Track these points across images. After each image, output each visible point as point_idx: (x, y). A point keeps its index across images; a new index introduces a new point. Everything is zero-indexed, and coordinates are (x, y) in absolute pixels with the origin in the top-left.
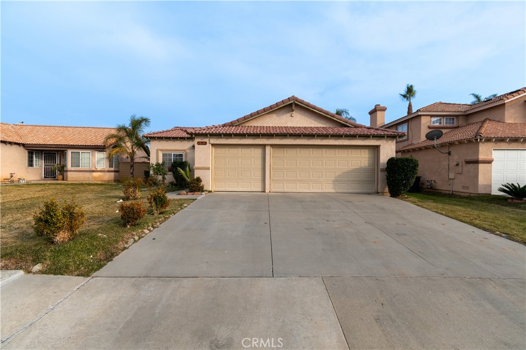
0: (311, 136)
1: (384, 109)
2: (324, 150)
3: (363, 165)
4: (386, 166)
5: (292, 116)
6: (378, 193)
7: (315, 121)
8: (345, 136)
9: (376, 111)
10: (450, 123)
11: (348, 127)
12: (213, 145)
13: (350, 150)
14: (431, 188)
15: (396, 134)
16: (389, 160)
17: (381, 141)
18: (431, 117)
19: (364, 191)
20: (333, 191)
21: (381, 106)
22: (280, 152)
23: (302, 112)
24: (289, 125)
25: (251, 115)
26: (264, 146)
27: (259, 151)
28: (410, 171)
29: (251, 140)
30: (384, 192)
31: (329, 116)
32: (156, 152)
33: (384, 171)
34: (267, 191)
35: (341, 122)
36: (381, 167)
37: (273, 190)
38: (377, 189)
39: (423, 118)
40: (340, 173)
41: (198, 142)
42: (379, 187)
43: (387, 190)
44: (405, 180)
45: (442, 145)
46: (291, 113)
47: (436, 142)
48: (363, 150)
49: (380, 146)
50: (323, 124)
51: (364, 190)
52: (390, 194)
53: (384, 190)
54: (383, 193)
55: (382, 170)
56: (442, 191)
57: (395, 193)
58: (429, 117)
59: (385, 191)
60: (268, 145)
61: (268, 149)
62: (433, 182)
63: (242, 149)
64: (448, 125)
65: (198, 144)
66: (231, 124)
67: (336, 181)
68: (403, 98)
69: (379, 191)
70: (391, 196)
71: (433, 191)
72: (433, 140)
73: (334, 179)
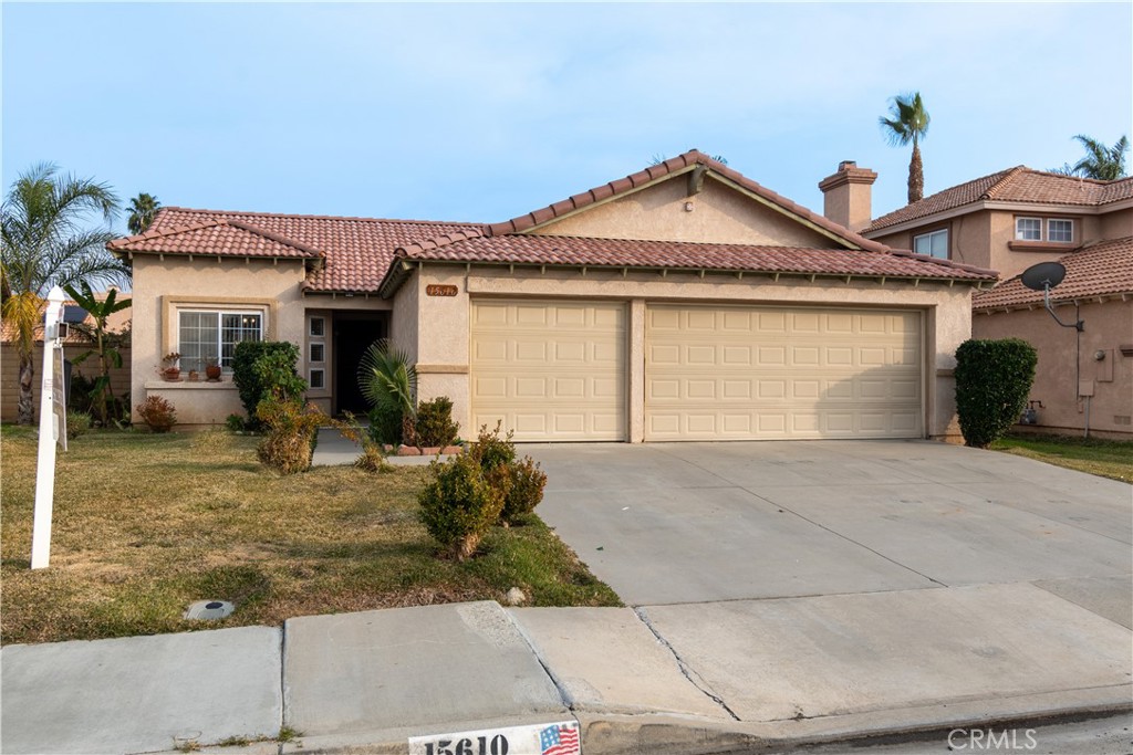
0: (764, 276)
1: (868, 179)
2: (790, 316)
3: (890, 361)
4: (955, 363)
5: (687, 211)
6: (929, 437)
7: (752, 226)
8: (853, 278)
9: (847, 182)
10: (1060, 238)
11: (845, 248)
12: (473, 296)
13: (857, 318)
14: (1033, 423)
15: (978, 276)
16: (963, 346)
17: (939, 293)
18: (1014, 216)
19: (896, 433)
20: (815, 434)
21: (859, 166)
22: (668, 321)
23: (717, 200)
24: (680, 237)
25: (573, 202)
26: (627, 302)
27: (609, 318)
28: (1020, 376)
29: (592, 282)
30: (944, 436)
31: (793, 216)
32: (154, 306)
33: (946, 376)
34: (636, 438)
35: (826, 233)
36: (938, 365)
37: (651, 436)
38: (927, 427)
39: (995, 220)
40: (832, 384)
41: (429, 287)
42: (934, 419)
43: (955, 427)
44: (1007, 402)
45: (1062, 305)
46: (684, 201)
47: (1048, 295)
48: (890, 318)
49: (934, 306)
50: (773, 237)
51: (894, 431)
52: (965, 438)
53: (946, 428)
54: (943, 438)
55: (943, 375)
56: (1058, 432)
57: (978, 434)
58: (1011, 216)
59: (948, 432)
60: (639, 299)
61: (638, 310)
62: (1036, 405)
63: (560, 311)
64: (1057, 243)
65: (429, 294)
66: (513, 230)
67: (824, 407)
68: (894, 133)
69: (934, 432)
70: (969, 444)
71: (1035, 430)
72: (1042, 288)
73: (817, 399)
